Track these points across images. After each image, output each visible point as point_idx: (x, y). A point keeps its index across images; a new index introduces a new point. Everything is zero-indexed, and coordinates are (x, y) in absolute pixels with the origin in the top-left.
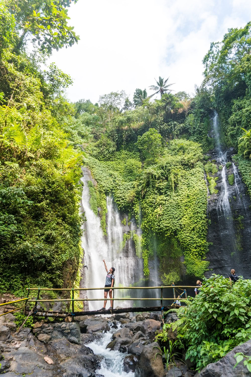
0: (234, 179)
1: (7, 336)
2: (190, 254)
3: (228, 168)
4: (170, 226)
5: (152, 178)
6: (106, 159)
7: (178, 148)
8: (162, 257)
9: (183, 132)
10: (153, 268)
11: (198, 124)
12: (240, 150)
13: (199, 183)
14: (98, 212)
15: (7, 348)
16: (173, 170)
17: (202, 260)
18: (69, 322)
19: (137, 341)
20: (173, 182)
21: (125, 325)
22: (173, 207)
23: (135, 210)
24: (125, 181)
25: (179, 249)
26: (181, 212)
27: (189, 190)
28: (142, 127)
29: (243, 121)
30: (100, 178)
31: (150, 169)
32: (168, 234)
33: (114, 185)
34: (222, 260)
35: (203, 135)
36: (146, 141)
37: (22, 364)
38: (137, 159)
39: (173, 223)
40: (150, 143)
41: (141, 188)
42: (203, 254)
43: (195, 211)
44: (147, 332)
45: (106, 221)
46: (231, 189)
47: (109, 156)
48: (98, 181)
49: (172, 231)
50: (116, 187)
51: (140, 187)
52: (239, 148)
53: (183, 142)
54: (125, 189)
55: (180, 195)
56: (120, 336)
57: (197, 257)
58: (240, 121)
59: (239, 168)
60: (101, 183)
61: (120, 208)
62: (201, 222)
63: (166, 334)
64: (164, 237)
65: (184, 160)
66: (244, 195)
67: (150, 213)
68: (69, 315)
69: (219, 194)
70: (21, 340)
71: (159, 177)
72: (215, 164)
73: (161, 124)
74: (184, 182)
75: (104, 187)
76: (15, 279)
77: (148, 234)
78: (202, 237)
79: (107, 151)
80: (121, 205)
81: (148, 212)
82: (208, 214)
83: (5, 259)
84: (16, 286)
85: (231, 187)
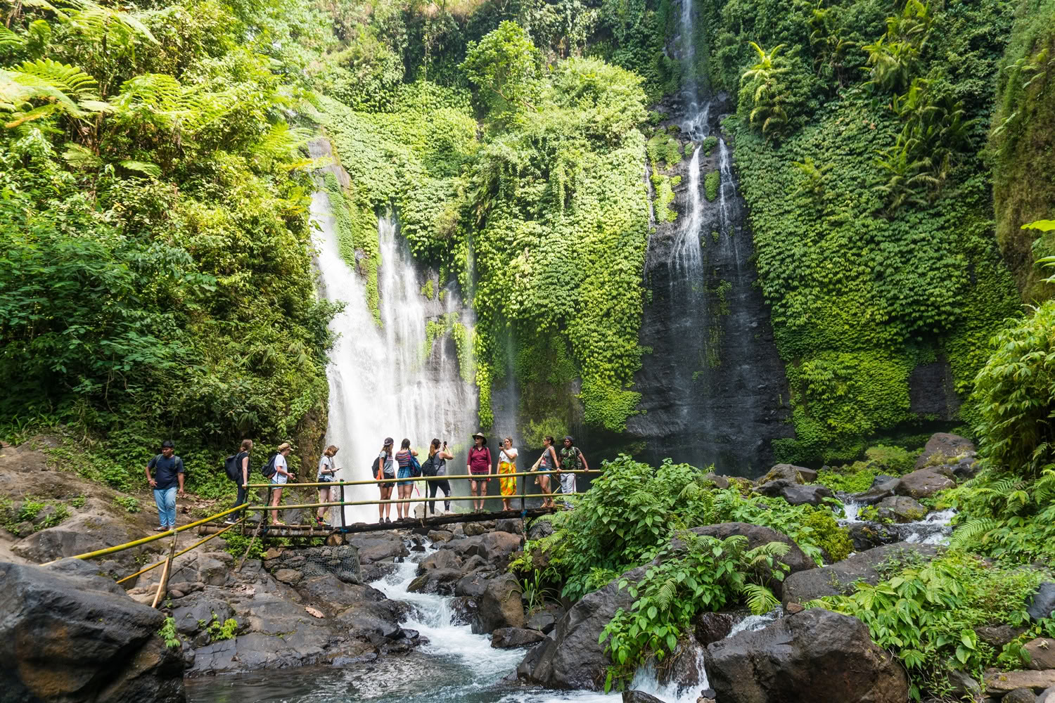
0: (719, 186)
1: (224, 576)
2: (596, 376)
3: (708, 153)
4: (550, 305)
5: (506, 170)
6: (374, 106)
7: (581, 86)
8: (527, 381)
9: (596, 35)
10: (504, 408)
11: (641, 16)
12: (743, 105)
13: (630, 192)
14: (357, 261)
15: (231, 597)
16: (564, 150)
17: (624, 388)
18: (337, 545)
19: (471, 573)
20: (562, 187)
21: (441, 544)
22: (559, 255)
23: (459, 260)
24: (431, 176)
25: (570, 363)
26: (580, 269)
27: (602, 208)
28: (479, 10)
29: (761, 20)
30: (358, 166)
31: (503, 146)
32: (543, 325)
33: (399, 185)
34: (671, 389)
35: (652, 49)
36: (492, 60)
37: (272, 620)
38: (464, 109)
39: (557, 297)
40: (502, 64)
41: (475, 198)
42: (626, 374)
43: (616, 267)
44: (491, 556)
45: (379, 287)
46: (709, 213)
47: (383, 98)
48: (353, 173)
49: (554, 317)
50: (406, 192)
51: (472, 195)
52: (741, 101)
53: (593, 68)
54: (430, 199)
55: (578, 223)
56: (434, 566)
57: (613, 382)
58: (753, 20)
59: (734, 156)
60: (362, 179)
61: (418, 252)
62: (629, 296)
63: (530, 559)
64: (534, 332)
65: (595, 122)
66: (740, 228)
67: (499, 269)
68: (336, 533)
69: (678, 222)
70: (251, 582)
71: (525, 168)
72: (675, 137)
73: (534, 7)
74: (592, 185)
75: (370, 190)
76: (195, 462)
77: (491, 322)
78: (629, 333)
79: (378, 82)
80: (420, 244)
81: (493, 267)
82: (647, 274)
83: (161, 416)
84: (199, 475)
85: (710, 205)
